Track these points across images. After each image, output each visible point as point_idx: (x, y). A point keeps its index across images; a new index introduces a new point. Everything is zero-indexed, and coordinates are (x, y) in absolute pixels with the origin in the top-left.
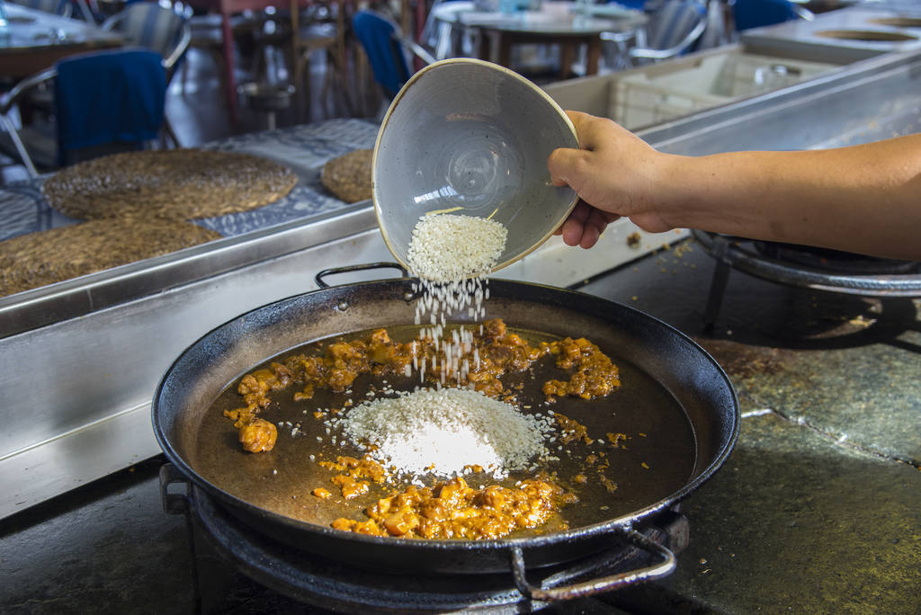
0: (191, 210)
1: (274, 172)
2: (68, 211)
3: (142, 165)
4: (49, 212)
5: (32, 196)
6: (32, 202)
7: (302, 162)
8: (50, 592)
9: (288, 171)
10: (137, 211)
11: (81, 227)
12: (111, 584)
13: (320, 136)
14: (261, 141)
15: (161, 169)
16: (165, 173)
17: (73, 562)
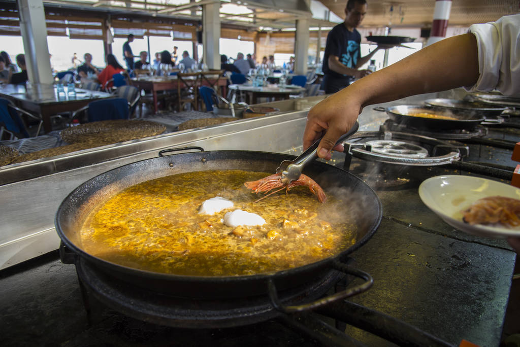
1: (157, 126)
2: (67, 141)
4: (61, 142)
6: (56, 138)
7: (169, 124)
9: (163, 126)
10: (95, 139)
11: (70, 146)
13: (179, 116)
14: (154, 117)
16: (111, 127)
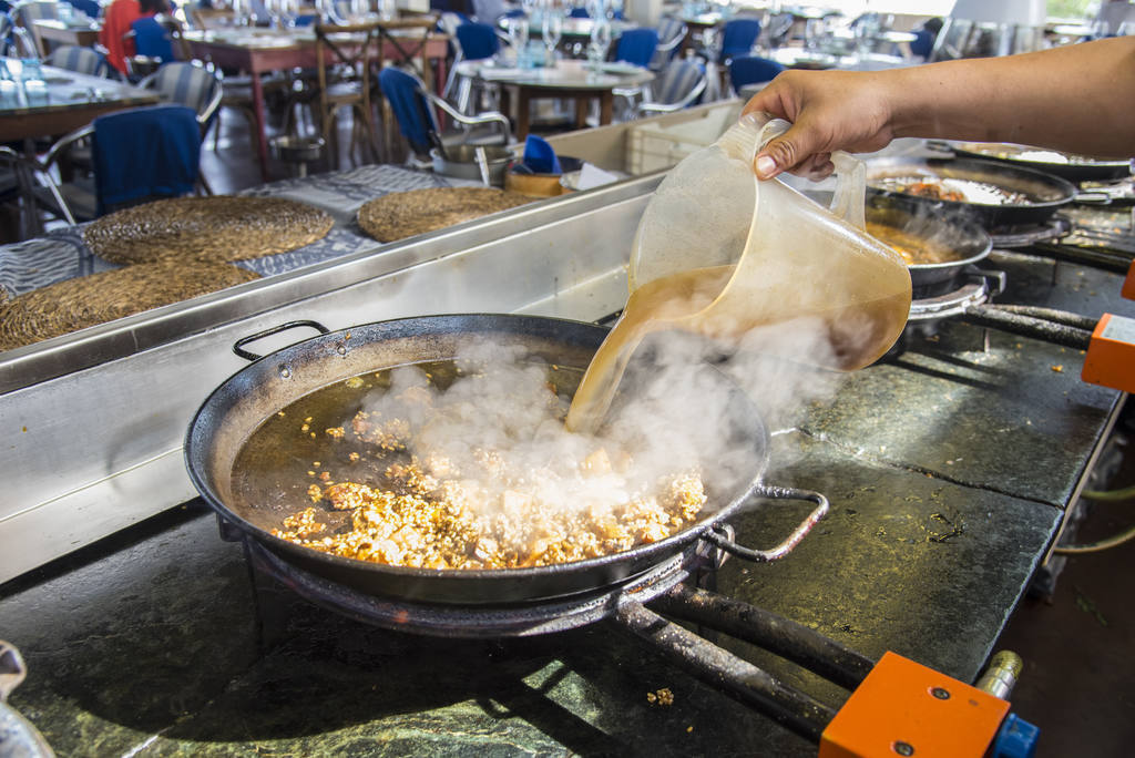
0: (230, 253)
1: (311, 215)
2: (109, 257)
3: (180, 211)
4: (91, 258)
5: (73, 243)
6: (74, 248)
7: (337, 206)
8: (111, 628)
9: (325, 215)
10: (177, 255)
11: (122, 271)
12: (171, 618)
13: (353, 181)
14: (295, 187)
15: (200, 214)
16: (204, 218)
17: (132, 598)
